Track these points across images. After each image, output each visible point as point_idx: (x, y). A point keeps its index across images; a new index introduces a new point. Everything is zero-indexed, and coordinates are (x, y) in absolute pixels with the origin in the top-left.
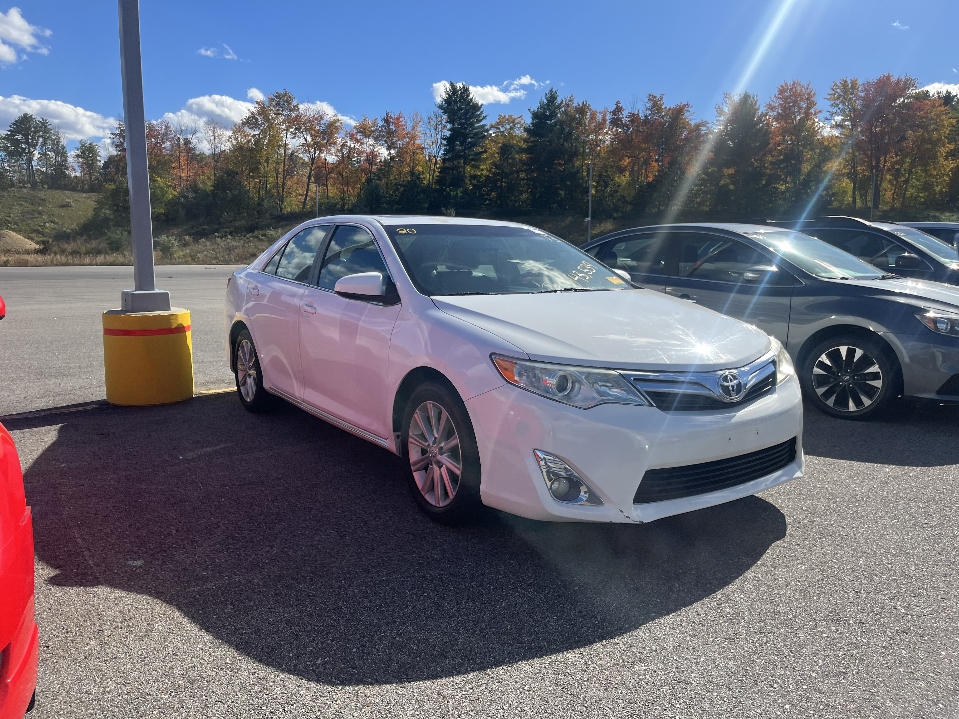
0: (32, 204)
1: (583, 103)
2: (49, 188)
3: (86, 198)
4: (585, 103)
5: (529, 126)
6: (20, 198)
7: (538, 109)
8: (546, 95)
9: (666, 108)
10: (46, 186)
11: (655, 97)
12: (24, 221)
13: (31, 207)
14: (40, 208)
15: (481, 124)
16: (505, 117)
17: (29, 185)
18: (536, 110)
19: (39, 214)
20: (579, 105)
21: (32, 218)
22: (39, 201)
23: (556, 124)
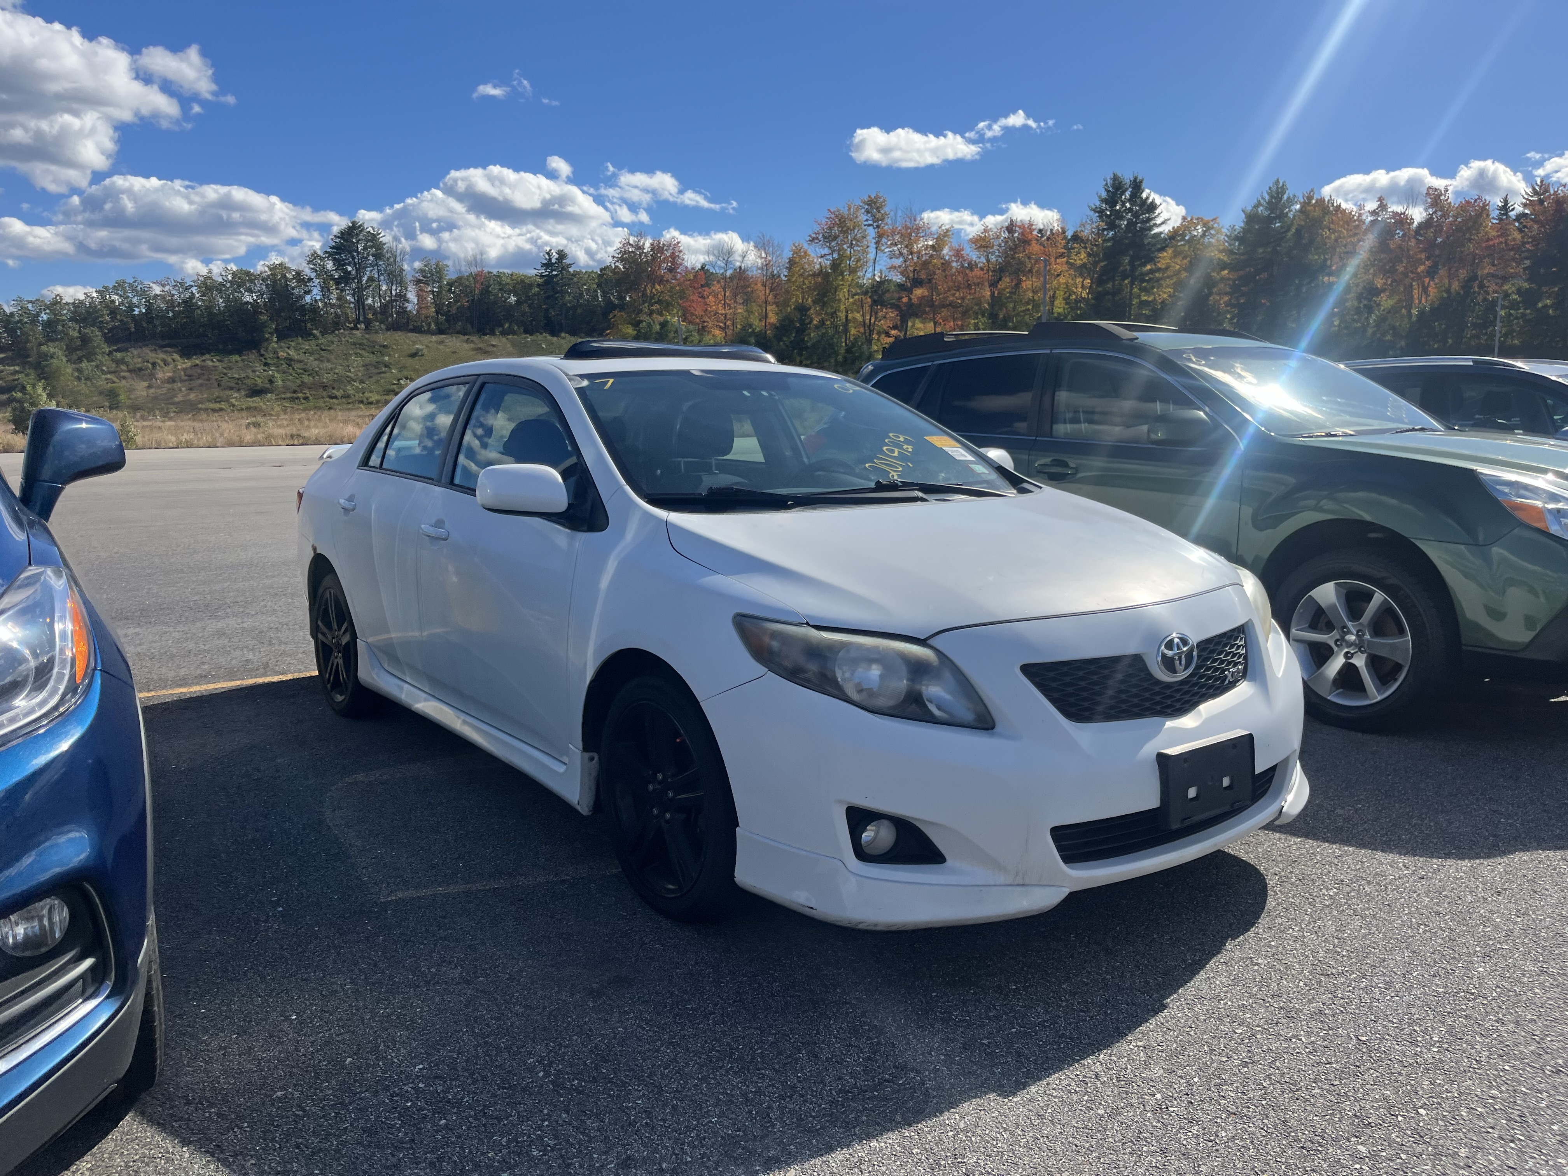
0: (373, 353)
2: (388, 329)
3: (436, 342)
5: (1238, 232)
6: (354, 344)
7: (1254, 207)
8: (1269, 188)
9: (1452, 202)
10: (383, 327)
12: (370, 377)
13: (373, 359)
14: (386, 358)
15: (1155, 230)
17: (363, 326)
18: (1251, 209)
19: (386, 366)
21: (379, 373)
22: (381, 349)
23: (1287, 229)
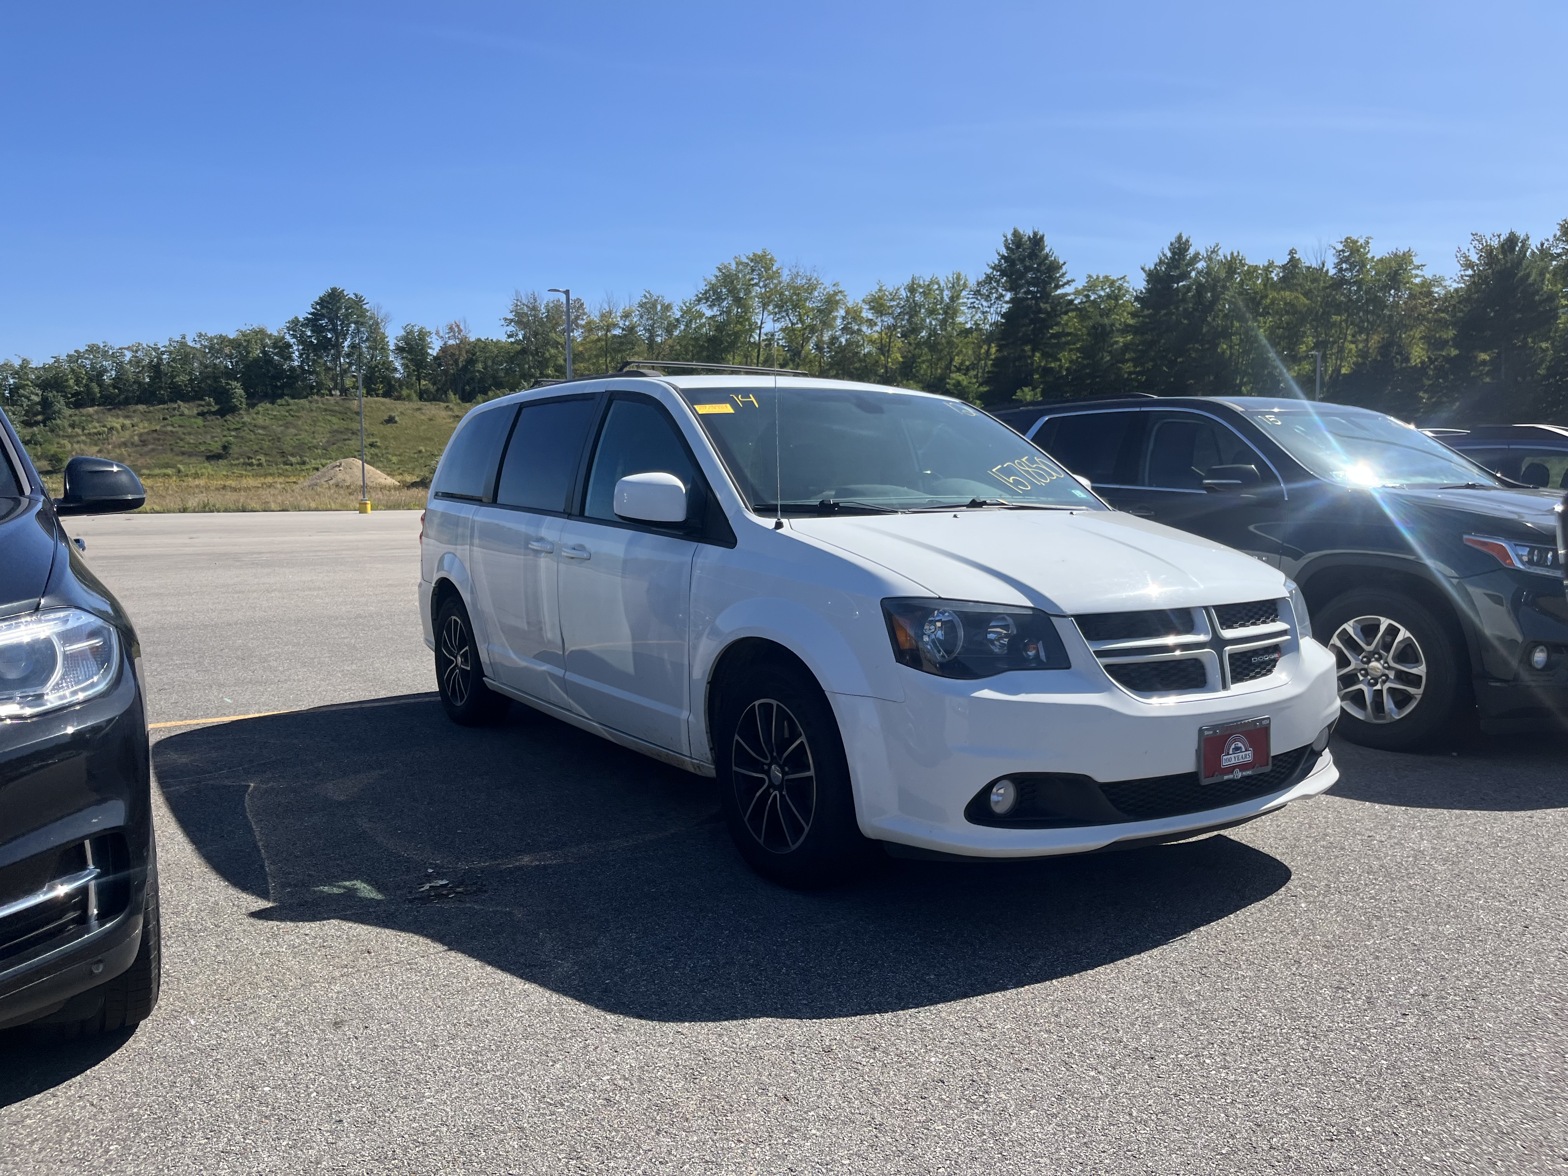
0: (343, 420)
1: (1232, 254)
4: (1235, 254)
5: (1141, 292)
6: (326, 410)
7: (1156, 265)
8: (1171, 244)
9: (1373, 257)
11: (1357, 242)
13: (342, 425)
15: (1059, 292)
16: (1098, 277)
17: (338, 393)
18: (1152, 267)
19: (353, 433)
20: (1225, 257)
21: (345, 440)
22: (353, 415)
23: (1188, 288)
